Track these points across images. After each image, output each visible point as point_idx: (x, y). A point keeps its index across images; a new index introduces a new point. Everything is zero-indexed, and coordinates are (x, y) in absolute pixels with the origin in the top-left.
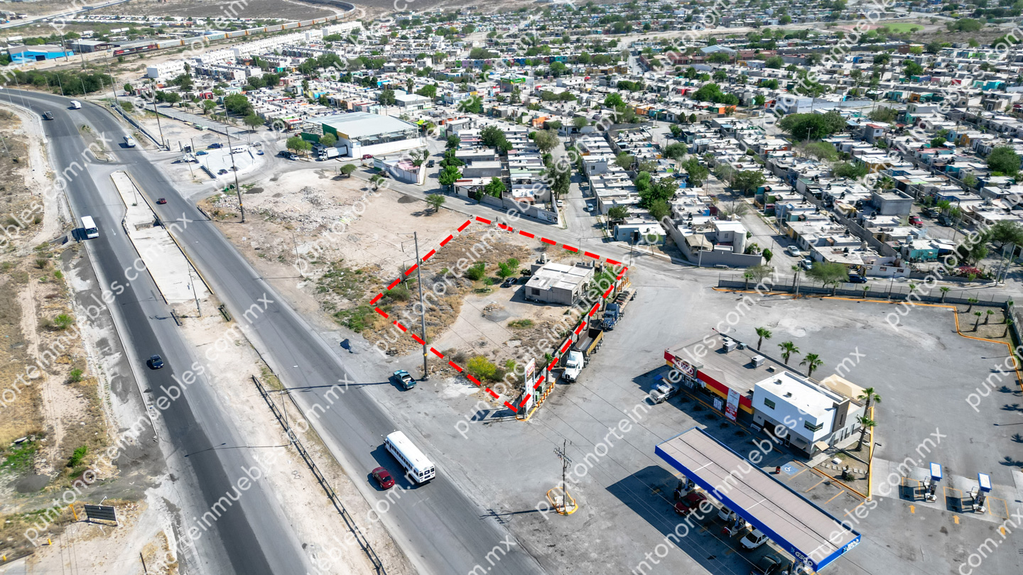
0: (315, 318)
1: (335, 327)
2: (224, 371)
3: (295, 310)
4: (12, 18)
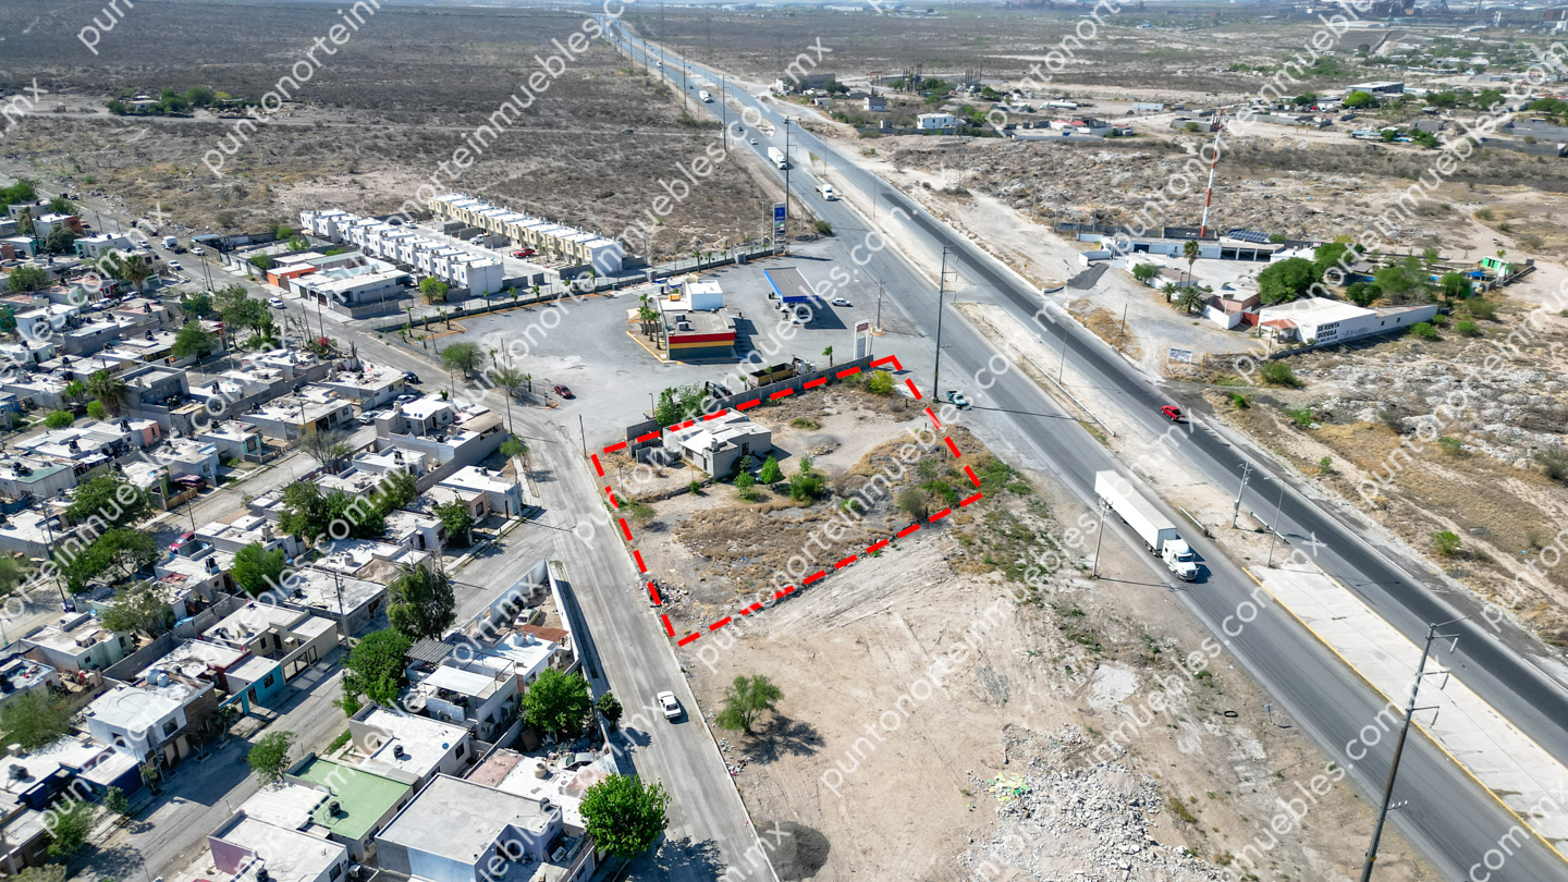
1: (1028, 474)
2: (1154, 451)
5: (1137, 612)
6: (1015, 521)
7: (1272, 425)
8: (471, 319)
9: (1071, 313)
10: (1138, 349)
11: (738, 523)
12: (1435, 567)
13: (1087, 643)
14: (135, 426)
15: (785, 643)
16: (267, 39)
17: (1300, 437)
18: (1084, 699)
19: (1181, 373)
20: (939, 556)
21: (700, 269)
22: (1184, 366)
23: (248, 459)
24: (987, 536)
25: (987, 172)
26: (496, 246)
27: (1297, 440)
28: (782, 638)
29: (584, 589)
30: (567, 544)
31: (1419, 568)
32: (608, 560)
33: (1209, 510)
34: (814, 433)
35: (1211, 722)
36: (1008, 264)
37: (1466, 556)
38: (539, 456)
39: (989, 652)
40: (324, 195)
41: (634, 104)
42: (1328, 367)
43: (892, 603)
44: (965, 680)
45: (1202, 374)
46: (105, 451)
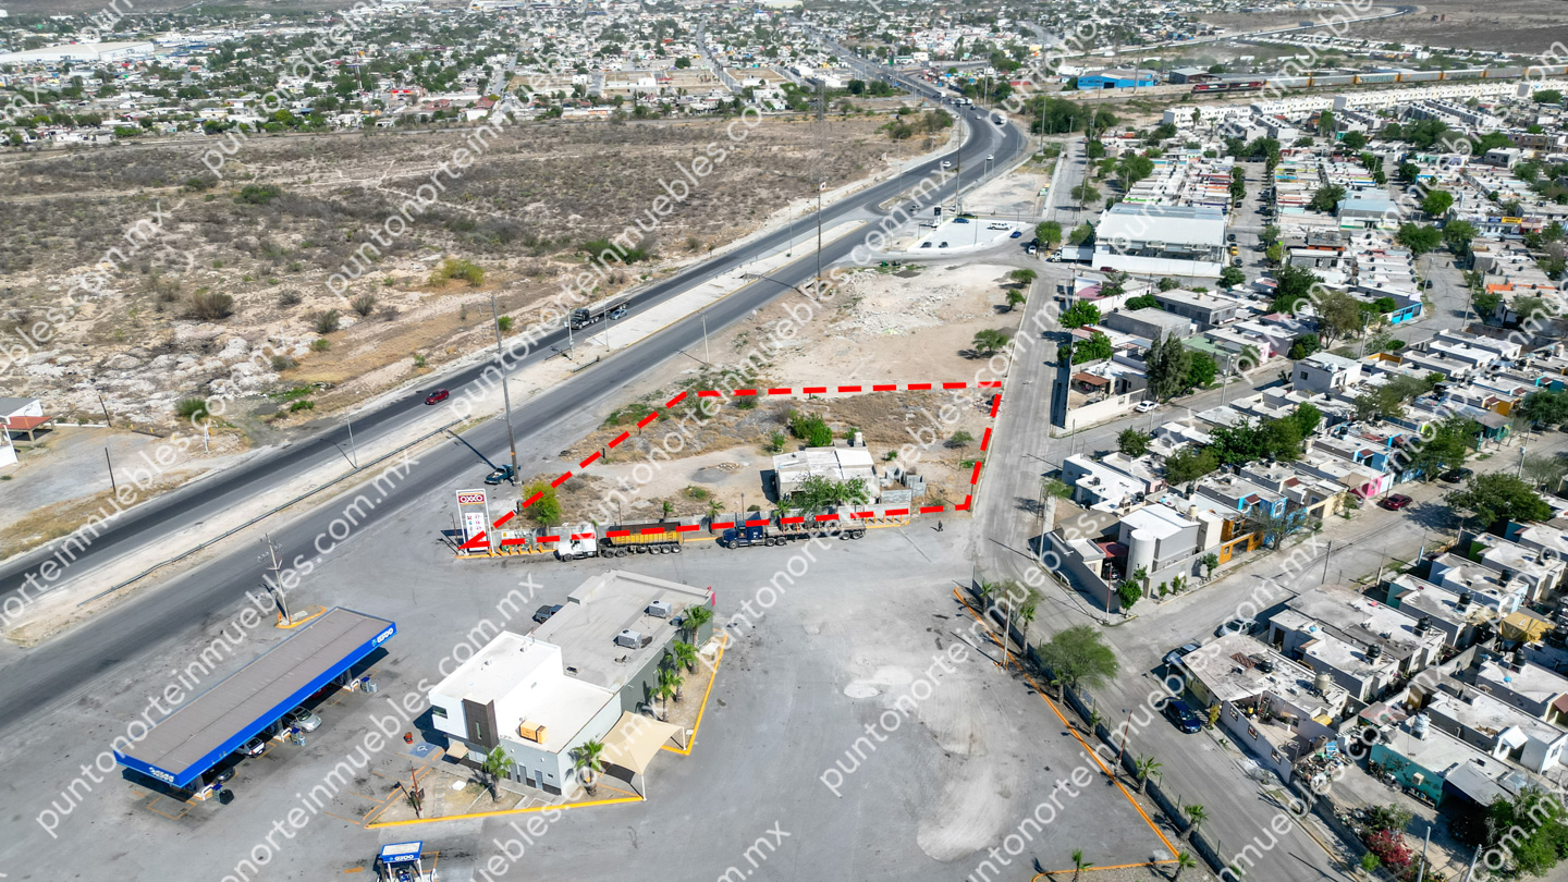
4: (1202, 34)
29: (1041, 419)
30: (1038, 447)
38: (1020, 528)
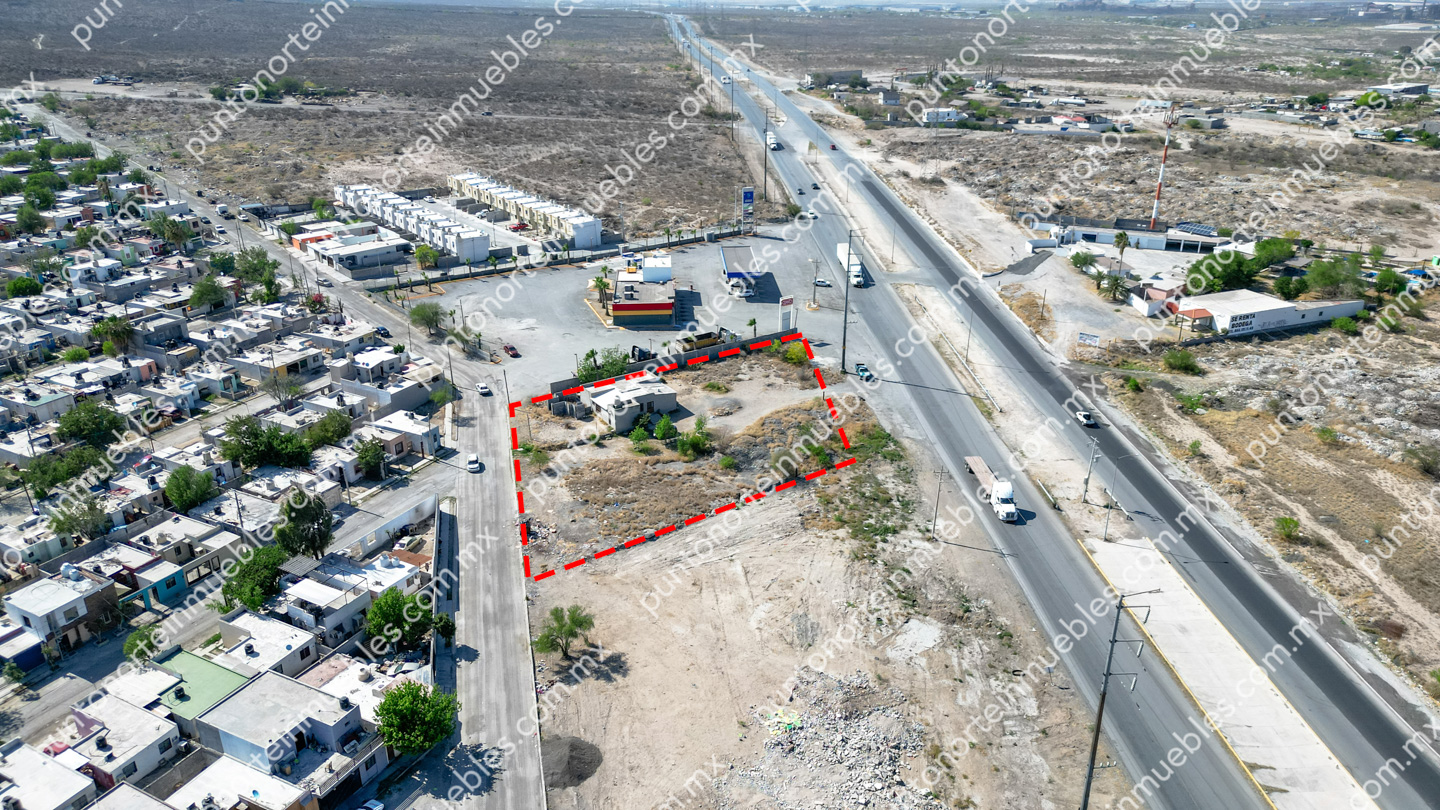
0: (926, 459)
1: (906, 443)
2: (1034, 427)
3: (951, 477)
5: (962, 573)
6: (879, 484)
7: (1160, 407)
8: (453, 283)
9: (1001, 296)
10: (1052, 332)
11: (623, 472)
12: (1273, 551)
13: (905, 598)
14: (134, 363)
15: (628, 581)
16: (374, 36)
17: (1182, 421)
18: (884, 648)
19: (1087, 356)
20: (796, 512)
21: (670, 245)
22: (1091, 349)
23: (224, 396)
24: (847, 497)
25: (968, 163)
26: (497, 220)
27: (1178, 424)
28: (626, 577)
29: (467, 522)
30: (466, 482)
31: (1256, 550)
32: (497, 499)
33: (1067, 484)
34: (721, 396)
35: (997, 679)
36: (957, 249)
37: (1305, 542)
38: (470, 405)
39: (811, 601)
40: (366, 173)
41: (667, 96)
42: (1235, 356)
43: (738, 551)
44: (779, 624)
45: (1107, 357)
46: (105, 383)
